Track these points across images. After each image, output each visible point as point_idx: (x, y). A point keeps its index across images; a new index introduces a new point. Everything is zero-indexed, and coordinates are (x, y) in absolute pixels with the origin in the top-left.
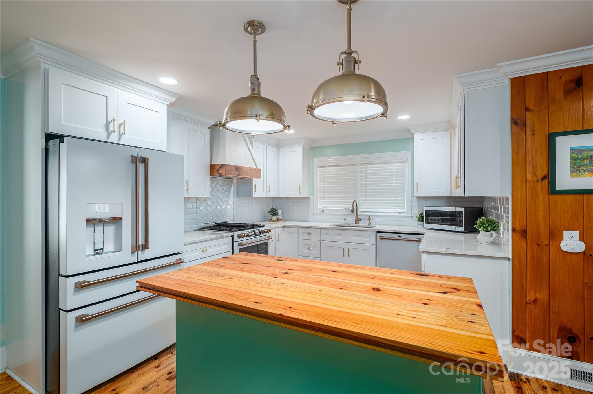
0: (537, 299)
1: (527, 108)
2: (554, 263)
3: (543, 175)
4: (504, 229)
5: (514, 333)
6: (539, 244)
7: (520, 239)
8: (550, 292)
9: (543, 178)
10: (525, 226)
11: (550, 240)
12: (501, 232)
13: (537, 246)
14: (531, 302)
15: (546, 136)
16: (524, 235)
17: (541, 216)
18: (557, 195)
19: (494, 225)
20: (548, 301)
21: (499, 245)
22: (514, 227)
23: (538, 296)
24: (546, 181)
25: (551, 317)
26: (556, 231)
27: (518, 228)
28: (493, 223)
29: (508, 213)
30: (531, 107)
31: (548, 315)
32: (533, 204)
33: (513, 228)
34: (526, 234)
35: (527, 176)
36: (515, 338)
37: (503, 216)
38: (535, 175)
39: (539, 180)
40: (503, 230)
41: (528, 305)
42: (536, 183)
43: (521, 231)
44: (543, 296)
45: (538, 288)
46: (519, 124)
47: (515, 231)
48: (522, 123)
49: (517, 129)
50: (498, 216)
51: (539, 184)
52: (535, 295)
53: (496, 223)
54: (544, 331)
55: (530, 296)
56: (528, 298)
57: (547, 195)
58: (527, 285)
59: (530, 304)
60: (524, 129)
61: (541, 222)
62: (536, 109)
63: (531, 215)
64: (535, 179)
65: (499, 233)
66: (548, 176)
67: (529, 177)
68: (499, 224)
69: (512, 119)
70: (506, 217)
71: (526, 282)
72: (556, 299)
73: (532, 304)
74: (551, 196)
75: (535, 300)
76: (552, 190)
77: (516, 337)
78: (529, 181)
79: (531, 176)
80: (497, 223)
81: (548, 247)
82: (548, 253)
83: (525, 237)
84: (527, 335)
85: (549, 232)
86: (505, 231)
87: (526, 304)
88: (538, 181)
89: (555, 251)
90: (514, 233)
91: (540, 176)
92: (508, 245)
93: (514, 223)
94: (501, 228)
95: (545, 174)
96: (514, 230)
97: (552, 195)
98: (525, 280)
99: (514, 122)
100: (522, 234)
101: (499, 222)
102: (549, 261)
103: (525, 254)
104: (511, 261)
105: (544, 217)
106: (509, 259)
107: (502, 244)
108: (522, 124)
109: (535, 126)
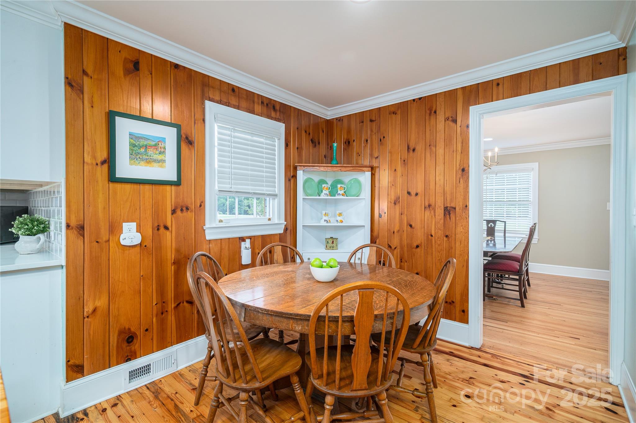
0: (96, 308)
1: (86, 72)
2: (114, 260)
3: (103, 159)
4: (56, 228)
5: (69, 363)
6: (98, 241)
7: (76, 237)
8: (110, 296)
9: (103, 163)
10: (83, 220)
11: (110, 235)
12: (52, 234)
13: (97, 243)
14: (89, 315)
15: (105, 113)
16: (81, 232)
17: (100, 206)
18: (117, 183)
19: (42, 226)
20: (108, 306)
21: (49, 252)
22: (69, 222)
23: (98, 303)
24: (106, 166)
25: (111, 324)
26: (116, 224)
27: (73, 223)
28: (40, 222)
29: (61, 206)
30: (89, 71)
31: (108, 323)
32: (91, 193)
33: (67, 223)
34: (84, 230)
35: (85, 157)
36: (69, 369)
37: (54, 211)
38: (94, 157)
39: (99, 164)
40: (54, 231)
41: (86, 319)
42: (95, 167)
43: (77, 227)
44: (101, 302)
45: (98, 294)
46: (75, 88)
47: (70, 228)
48: (79, 88)
49: (73, 94)
50: (48, 214)
51: (99, 168)
52: (94, 304)
53: (45, 222)
54: (103, 343)
55: (89, 306)
56: (86, 310)
57: (107, 182)
58: (85, 295)
59: (88, 317)
60: (82, 96)
61: (101, 215)
62: (95, 77)
63: (89, 206)
64: (94, 163)
65: (49, 237)
66: (108, 161)
67: (87, 159)
68: (49, 224)
69: (66, 78)
70: (58, 211)
71: (83, 291)
72: (115, 301)
73: (90, 316)
74: (111, 185)
75: (95, 310)
76: (112, 178)
77: (72, 367)
78: (87, 163)
79: (89, 158)
80: (47, 223)
81: (108, 243)
82: (108, 249)
83: (83, 234)
84: (85, 357)
85: (109, 226)
86: (57, 231)
87: (84, 318)
88: (97, 164)
89: (115, 247)
90: (68, 231)
91: (100, 159)
92: (61, 250)
93: (68, 217)
94: (52, 227)
95: (105, 158)
96: (68, 226)
97: (112, 183)
98: (82, 289)
99: (69, 83)
100: (79, 230)
101: (49, 221)
102: (109, 259)
103: (82, 257)
104: (64, 269)
105: (104, 208)
106: (62, 267)
107: (53, 249)
108: (79, 90)
109: (94, 96)
